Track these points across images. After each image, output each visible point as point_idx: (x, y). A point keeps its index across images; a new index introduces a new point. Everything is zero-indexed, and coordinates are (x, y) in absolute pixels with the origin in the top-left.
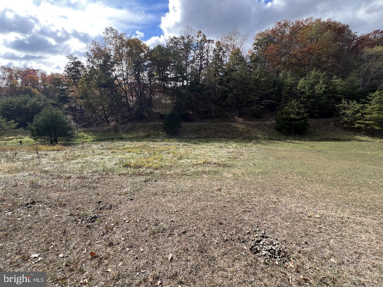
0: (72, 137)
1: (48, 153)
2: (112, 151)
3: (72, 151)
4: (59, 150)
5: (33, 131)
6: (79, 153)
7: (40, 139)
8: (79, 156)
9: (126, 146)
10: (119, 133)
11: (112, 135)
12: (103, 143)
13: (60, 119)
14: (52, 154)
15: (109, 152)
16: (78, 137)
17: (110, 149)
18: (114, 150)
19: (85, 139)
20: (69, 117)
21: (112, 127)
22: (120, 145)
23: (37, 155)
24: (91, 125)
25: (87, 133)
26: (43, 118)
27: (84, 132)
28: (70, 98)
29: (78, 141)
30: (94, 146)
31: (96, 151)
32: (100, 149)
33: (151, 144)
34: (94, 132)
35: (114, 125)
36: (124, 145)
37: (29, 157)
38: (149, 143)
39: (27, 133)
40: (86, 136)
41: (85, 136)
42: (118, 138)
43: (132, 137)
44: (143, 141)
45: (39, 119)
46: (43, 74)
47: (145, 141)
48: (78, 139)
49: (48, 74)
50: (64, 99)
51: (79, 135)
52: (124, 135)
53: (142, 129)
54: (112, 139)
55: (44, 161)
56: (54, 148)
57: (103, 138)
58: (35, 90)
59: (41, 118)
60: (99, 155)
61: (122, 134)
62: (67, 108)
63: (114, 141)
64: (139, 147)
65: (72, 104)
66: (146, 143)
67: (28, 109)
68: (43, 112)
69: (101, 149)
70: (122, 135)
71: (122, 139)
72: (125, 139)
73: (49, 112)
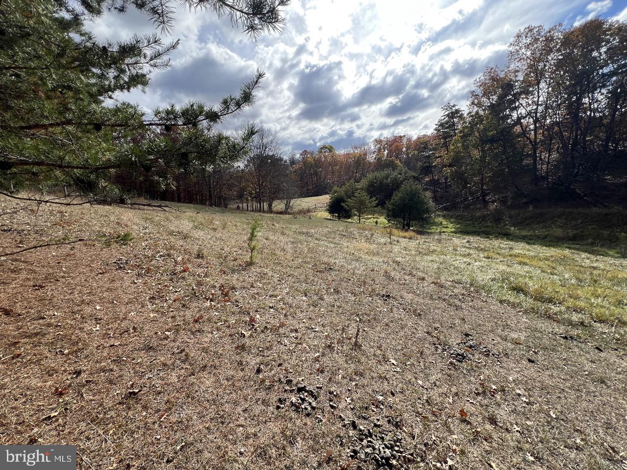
0: (428, 223)
1: (400, 240)
2: (486, 254)
3: (426, 242)
4: (411, 238)
5: (389, 211)
6: (435, 248)
7: (394, 221)
8: (434, 251)
9: (517, 251)
10: (502, 224)
11: (488, 226)
12: (472, 239)
13: (418, 196)
14: (404, 242)
15: (482, 255)
16: (434, 224)
17: (482, 250)
18: (491, 254)
19: (444, 227)
20: (428, 194)
21: (492, 213)
22: (502, 246)
23: (389, 240)
24: (455, 207)
25: (447, 219)
26: (401, 195)
27: (444, 217)
28: (435, 166)
29: (434, 229)
30: (457, 241)
31: (459, 249)
32: (465, 247)
33: (584, 259)
34: (458, 219)
35: (496, 210)
36: (511, 248)
37: (383, 240)
38: (578, 254)
39: (382, 213)
40: (446, 223)
41: (444, 223)
42: (500, 234)
43: (531, 236)
44: (560, 247)
45: (397, 196)
46: (409, 140)
47: (566, 247)
48: (434, 227)
49: (415, 138)
50: (427, 170)
51: (436, 220)
52: (513, 228)
53: (560, 220)
54: (487, 234)
55: (396, 249)
56: (406, 234)
57: (471, 229)
58: (398, 162)
59: (400, 195)
60: (464, 256)
61: (508, 227)
62: (427, 182)
63: (491, 237)
64: (547, 259)
65: (435, 176)
66: (567, 252)
67: (387, 185)
68: (402, 188)
69: (467, 247)
70: (508, 229)
71: (507, 236)
72: (515, 237)
73: (408, 188)
